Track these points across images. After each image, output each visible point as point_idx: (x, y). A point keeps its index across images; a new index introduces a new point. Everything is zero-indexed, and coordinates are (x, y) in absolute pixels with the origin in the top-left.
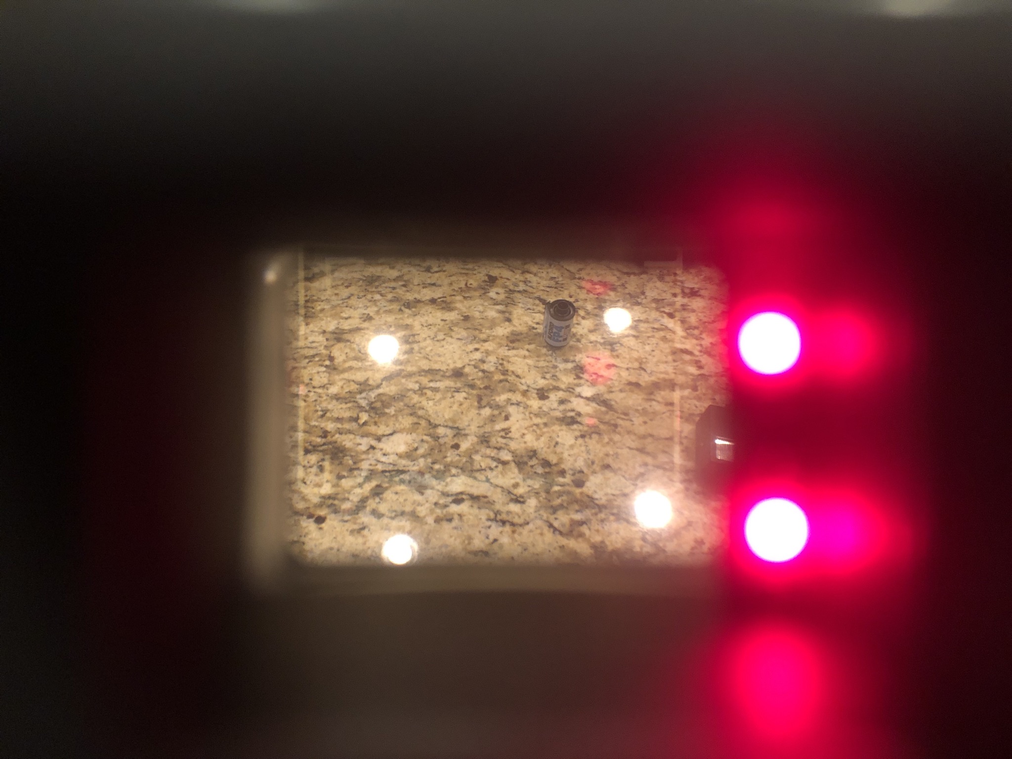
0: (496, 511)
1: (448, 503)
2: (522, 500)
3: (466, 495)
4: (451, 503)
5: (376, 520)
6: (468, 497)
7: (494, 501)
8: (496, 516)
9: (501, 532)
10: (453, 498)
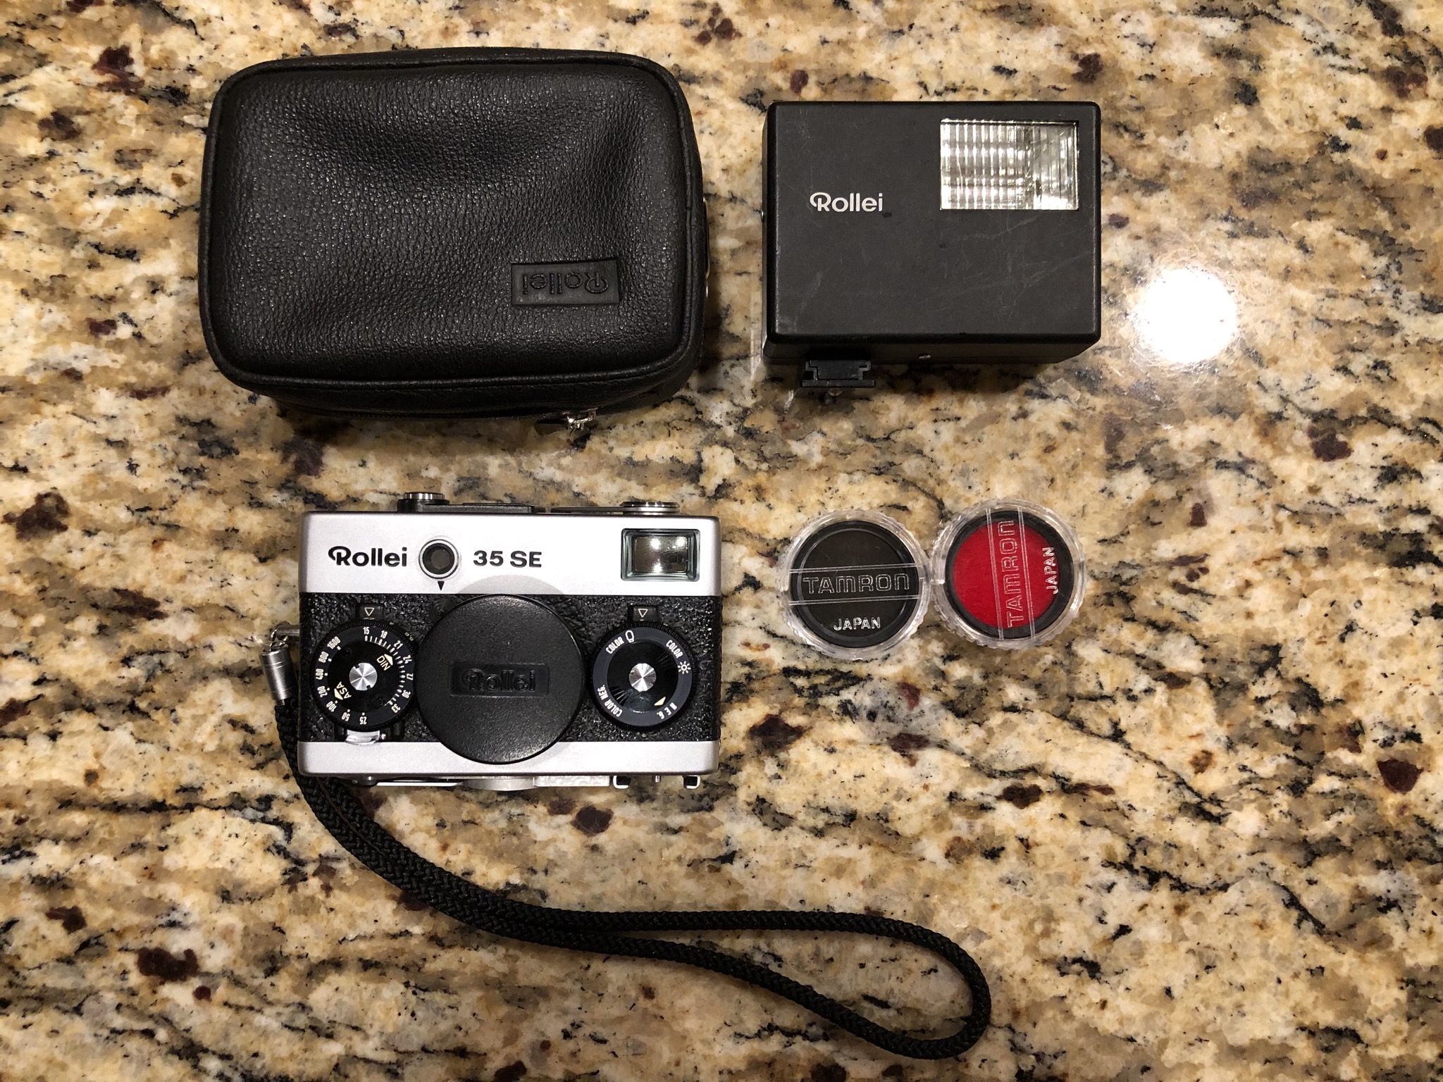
0: (1133, 836)
1: (989, 799)
2: (1215, 810)
3: (1045, 777)
4: (999, 798)
5: (769, 832)
6: (1054, 785)
7: (1131, 807)
8: (1133, 855)
9: (1143, 907)
10: (1008, 783)
